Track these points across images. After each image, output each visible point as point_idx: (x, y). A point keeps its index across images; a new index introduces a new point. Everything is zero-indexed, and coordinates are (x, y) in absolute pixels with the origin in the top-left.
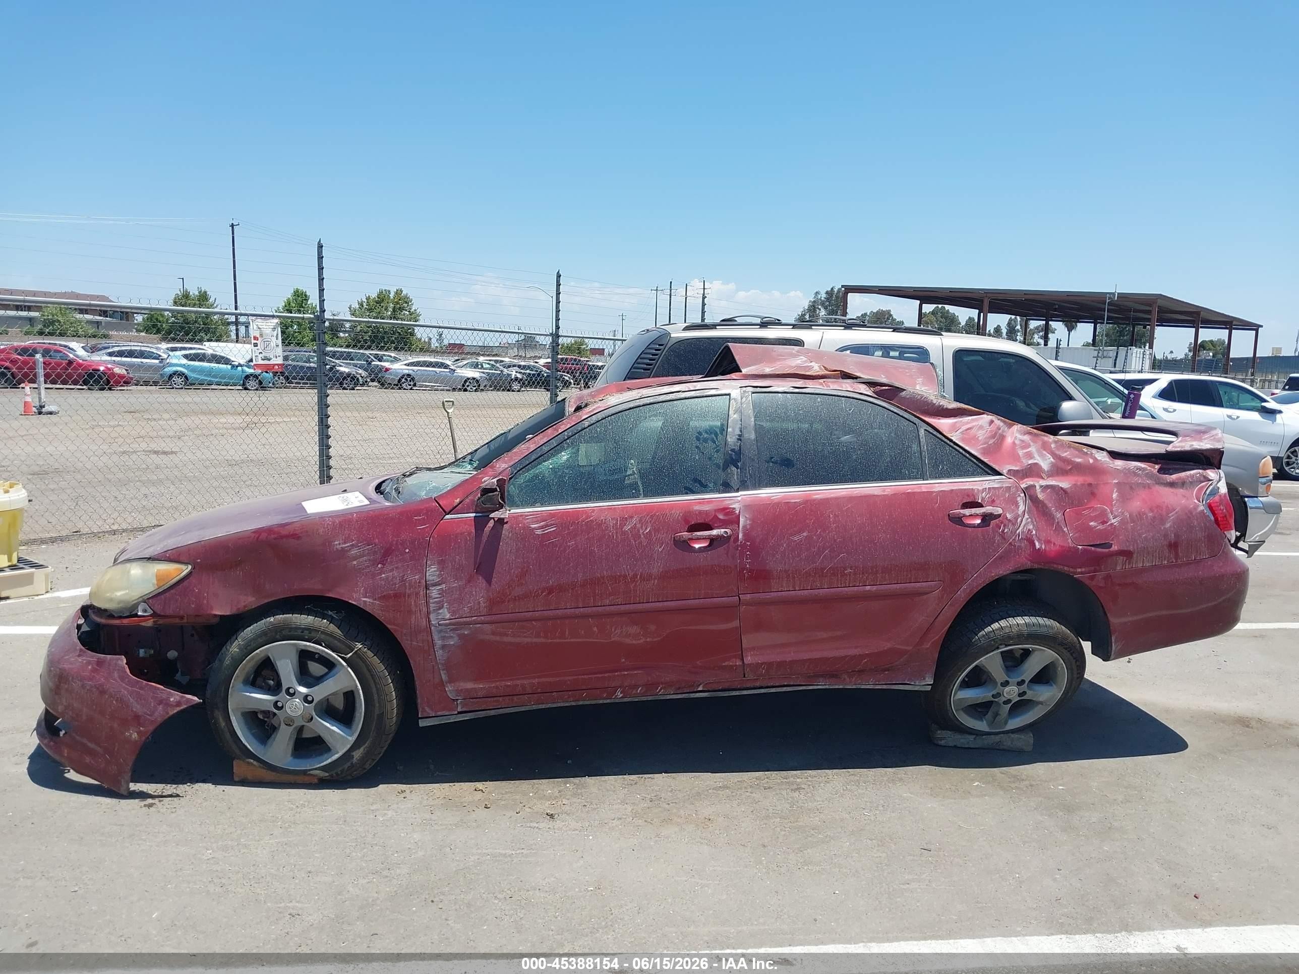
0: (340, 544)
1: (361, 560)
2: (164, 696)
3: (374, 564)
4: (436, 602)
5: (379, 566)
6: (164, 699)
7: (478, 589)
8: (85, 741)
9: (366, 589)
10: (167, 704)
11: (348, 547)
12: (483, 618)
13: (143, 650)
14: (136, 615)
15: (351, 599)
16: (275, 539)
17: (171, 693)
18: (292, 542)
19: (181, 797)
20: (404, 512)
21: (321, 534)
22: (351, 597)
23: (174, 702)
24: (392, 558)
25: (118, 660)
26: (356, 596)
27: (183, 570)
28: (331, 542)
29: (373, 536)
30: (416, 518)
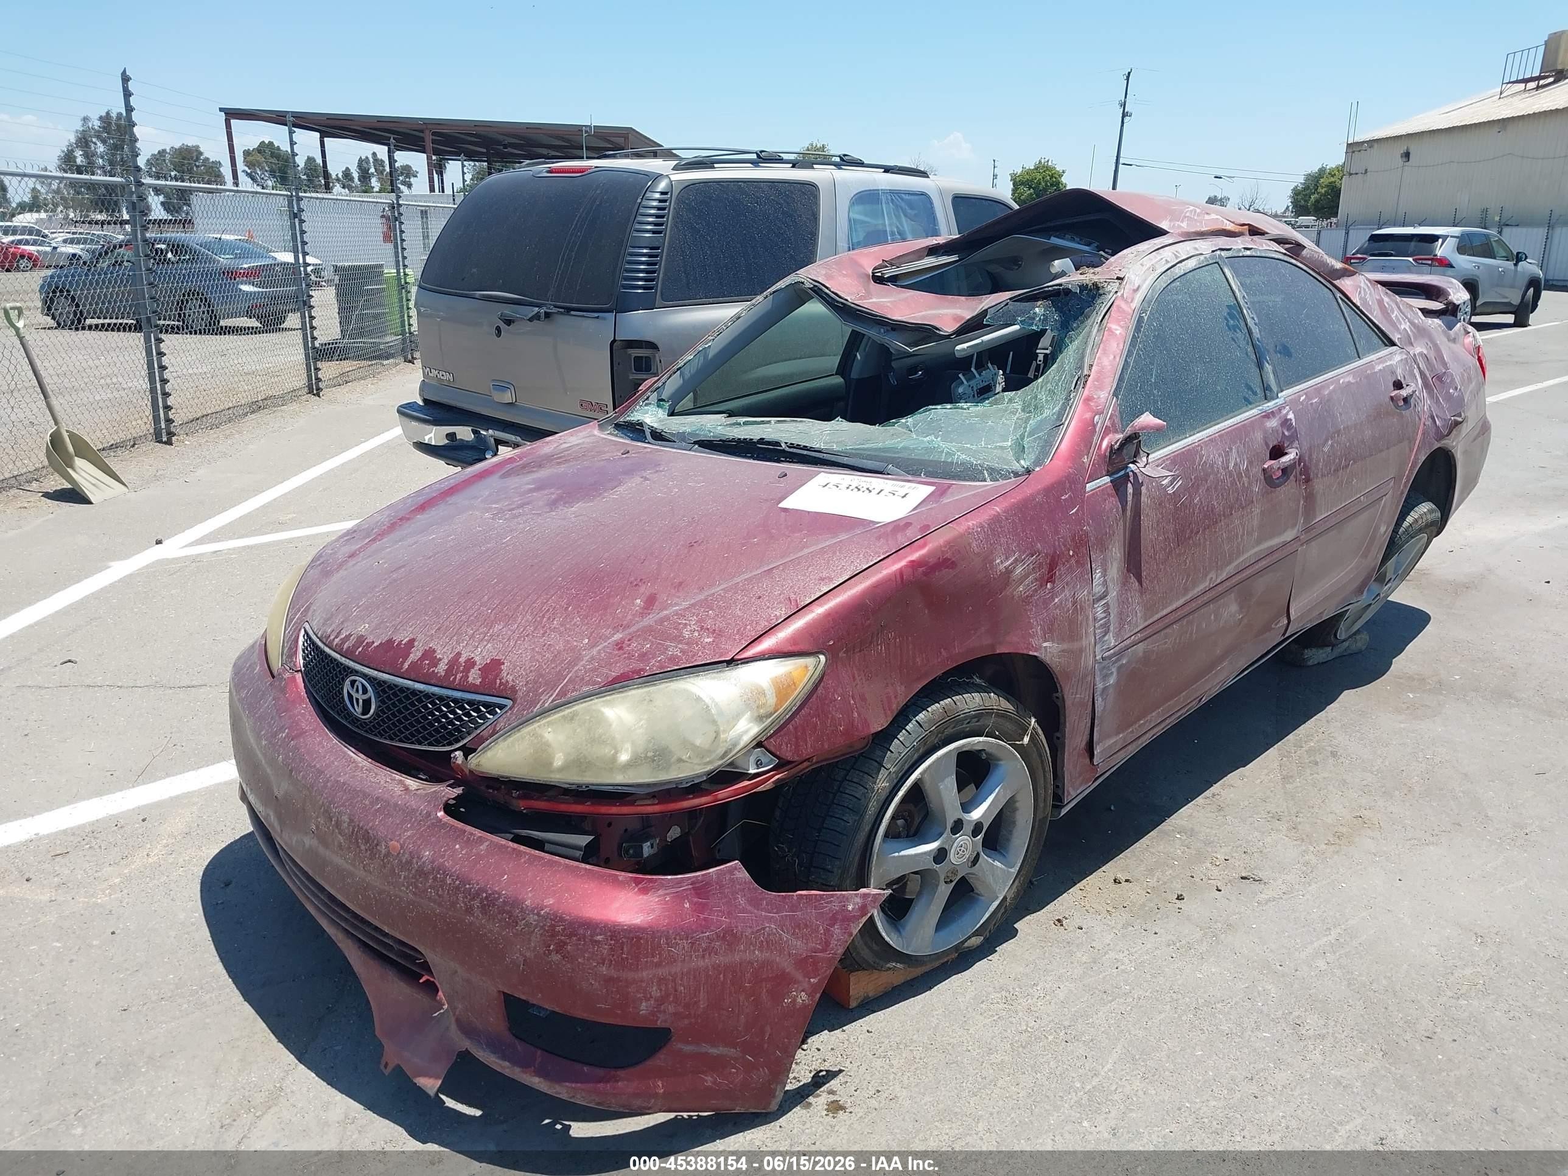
0: (1002, 562)
1: (1027, 582)
2: (836, 906)
3: (1041, 586)
4: (1102, 625)
5: (1049, 586)
6: (837, 914)
7: (1132, 593)
8: (705, 1048)
9: (1043, 629)
10: (848, 919)
11: (1012, 564)
12: (1139, 634)
13: (649, 843)
14: (744, 776)
15: (1030, 650)
16: (925, 574)
17: (844, 896)
18: (946, 574)
19: (841, 1071)
20: (1048, 490)
21: (976, 550)
22: (1030, 646)
23: (853, 909)
24: (1060, 569)
25: (731, 871)
26: (1034, 642)
27: (811, 668)
28: (991, 562)
29: (1033, 540)
30: (1063, 497)
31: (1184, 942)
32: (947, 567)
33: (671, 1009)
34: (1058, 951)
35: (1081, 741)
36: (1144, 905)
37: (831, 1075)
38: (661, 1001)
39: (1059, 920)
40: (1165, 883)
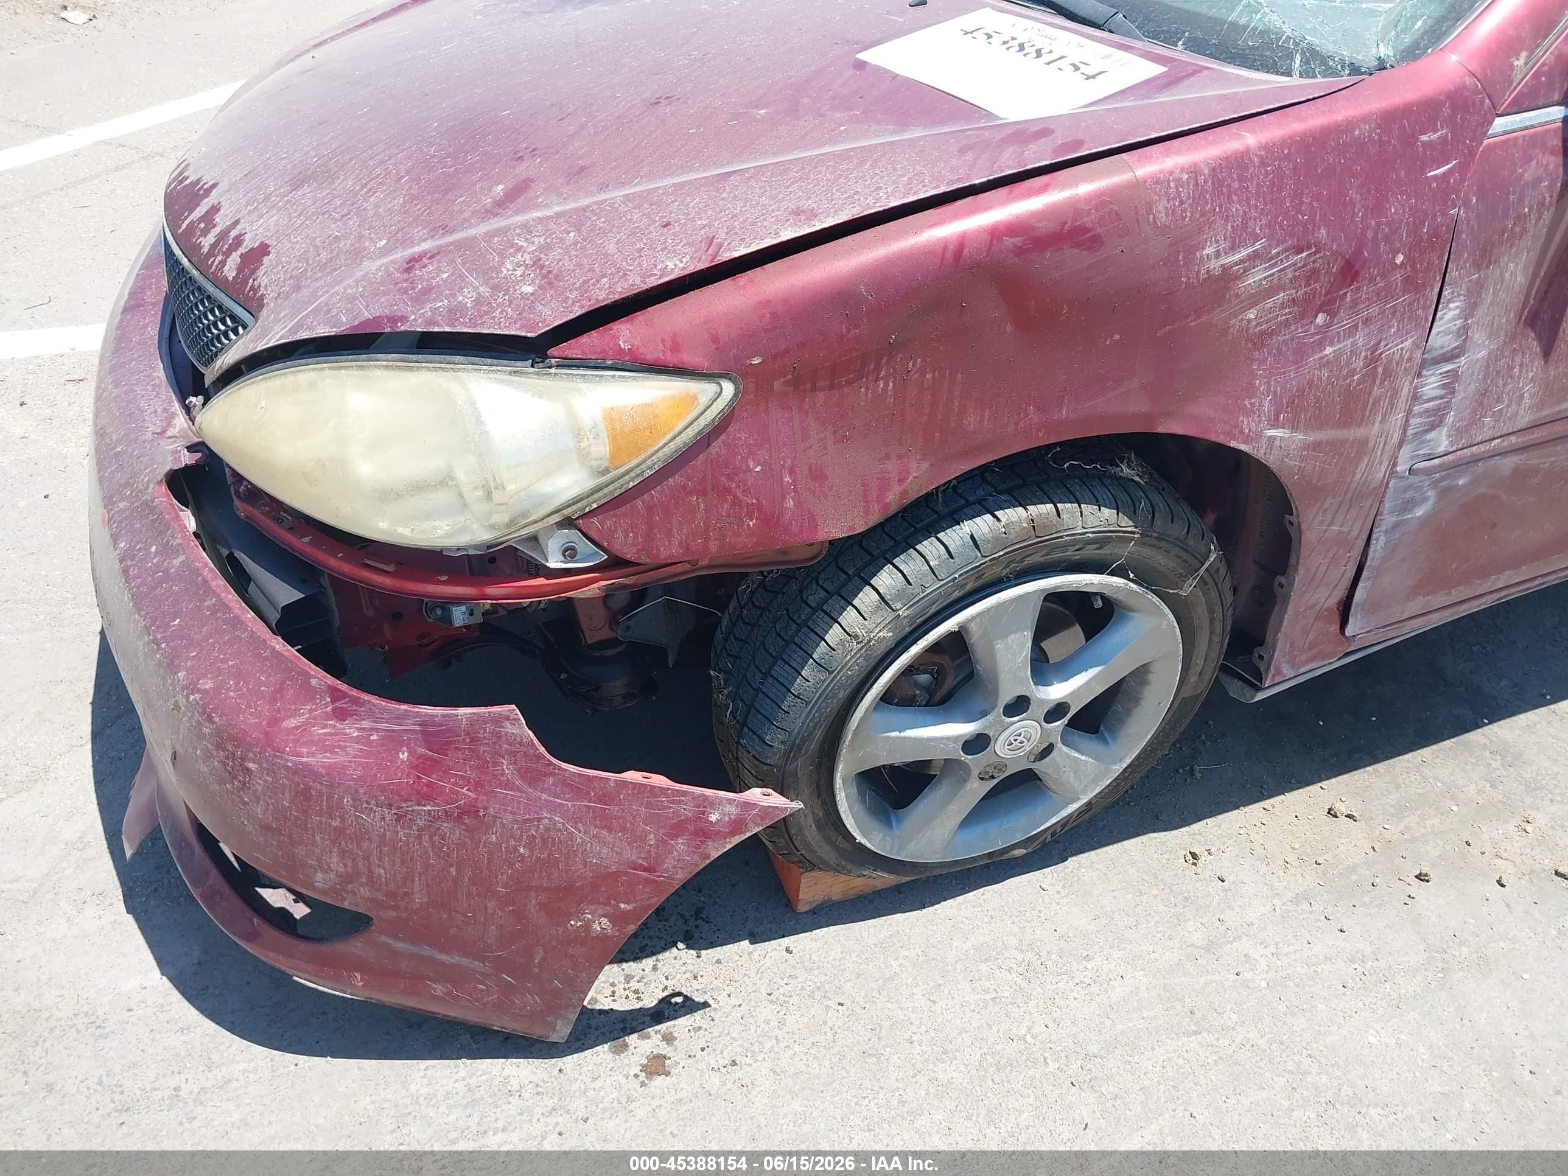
0: (1218, 255)
1: (1270, 303)
2: (687, 810)
3: (1303, 316)
4: (1427, 411)
5: (1320, 319)
6: (688, 820)
7: (1526, 359)
8: (426, 951)
9: (1275, 402)
10: (704, 833)
11: (1241, 261)
14: (540, 570)
15: (1234, 438)
16: (1020, 252)
17: (705, 798)
18: (1074, 259)
19: (705, 1005)
20: (1389, 119)
21: (1162, 219)
22: (1235, 430)
23: (718, 820)
24: (1358, 289)
25: (498, 720)
26: (1247, 424)
27: (704, 400)
28: (1191, 250)
29: (1312, 219)
30: (1424, 138)
31: (1382, 964)
32: (1078, 245)
33: (365, 892)
34: (1161, 907)
35: (1329, 597)
36: (1353, 869)
37: (690, 1006)
38: (348, 878)
39: (1194, 856)
40: (1413, 840)
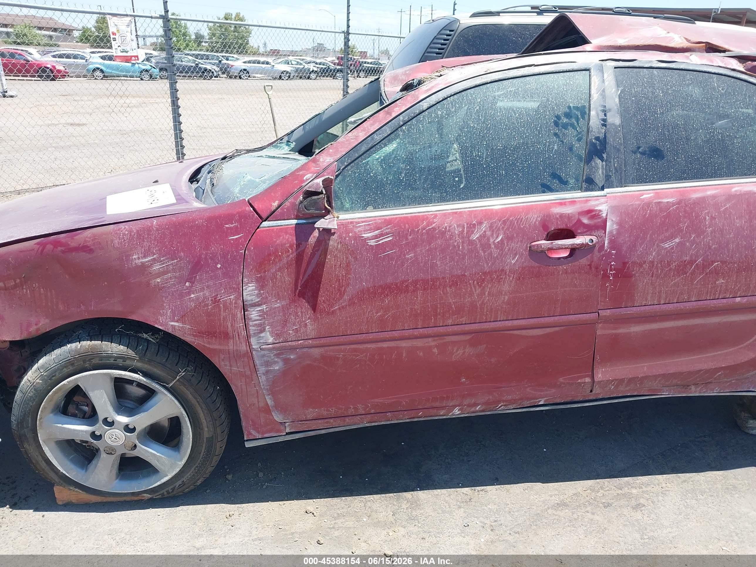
0: (139, 258)
1: (165, 277)
3: (180, 283)
4: (256, 325)
5: (187, 284)
7: (304, 310)
9: (173, 312)
11: (149, 261)
12: (310, 341)
15: (157, 324)
16: (63, 252)
18: (83, 256)
22: (157, 321)
24: (201, 275)
26: (161, 319)
28: (128, 256)
29: (177, 249)
30: (227, 226)
32: (85, 251)
39: (231, 515)
